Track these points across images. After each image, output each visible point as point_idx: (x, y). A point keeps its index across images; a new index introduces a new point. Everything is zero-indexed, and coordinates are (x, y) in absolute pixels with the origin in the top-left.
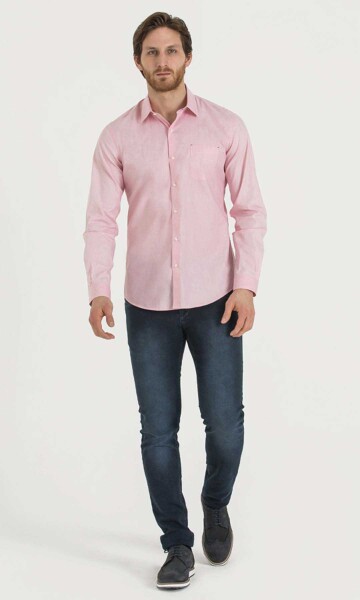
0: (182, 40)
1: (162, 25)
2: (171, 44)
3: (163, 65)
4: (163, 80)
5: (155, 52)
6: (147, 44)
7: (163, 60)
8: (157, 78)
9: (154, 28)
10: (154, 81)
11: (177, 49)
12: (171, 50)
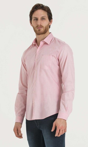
0: (48, 15)
1: (40, 9)
2: (43, 16)
3: (39, 24)
4: (39, 30)
5: (37, 19)
6: (34, 16)
7: (39, 22)
8: (37, 29)
9: (36, 10)
10: (36, 30)
11: (45, 18)
12: (43, 19)
